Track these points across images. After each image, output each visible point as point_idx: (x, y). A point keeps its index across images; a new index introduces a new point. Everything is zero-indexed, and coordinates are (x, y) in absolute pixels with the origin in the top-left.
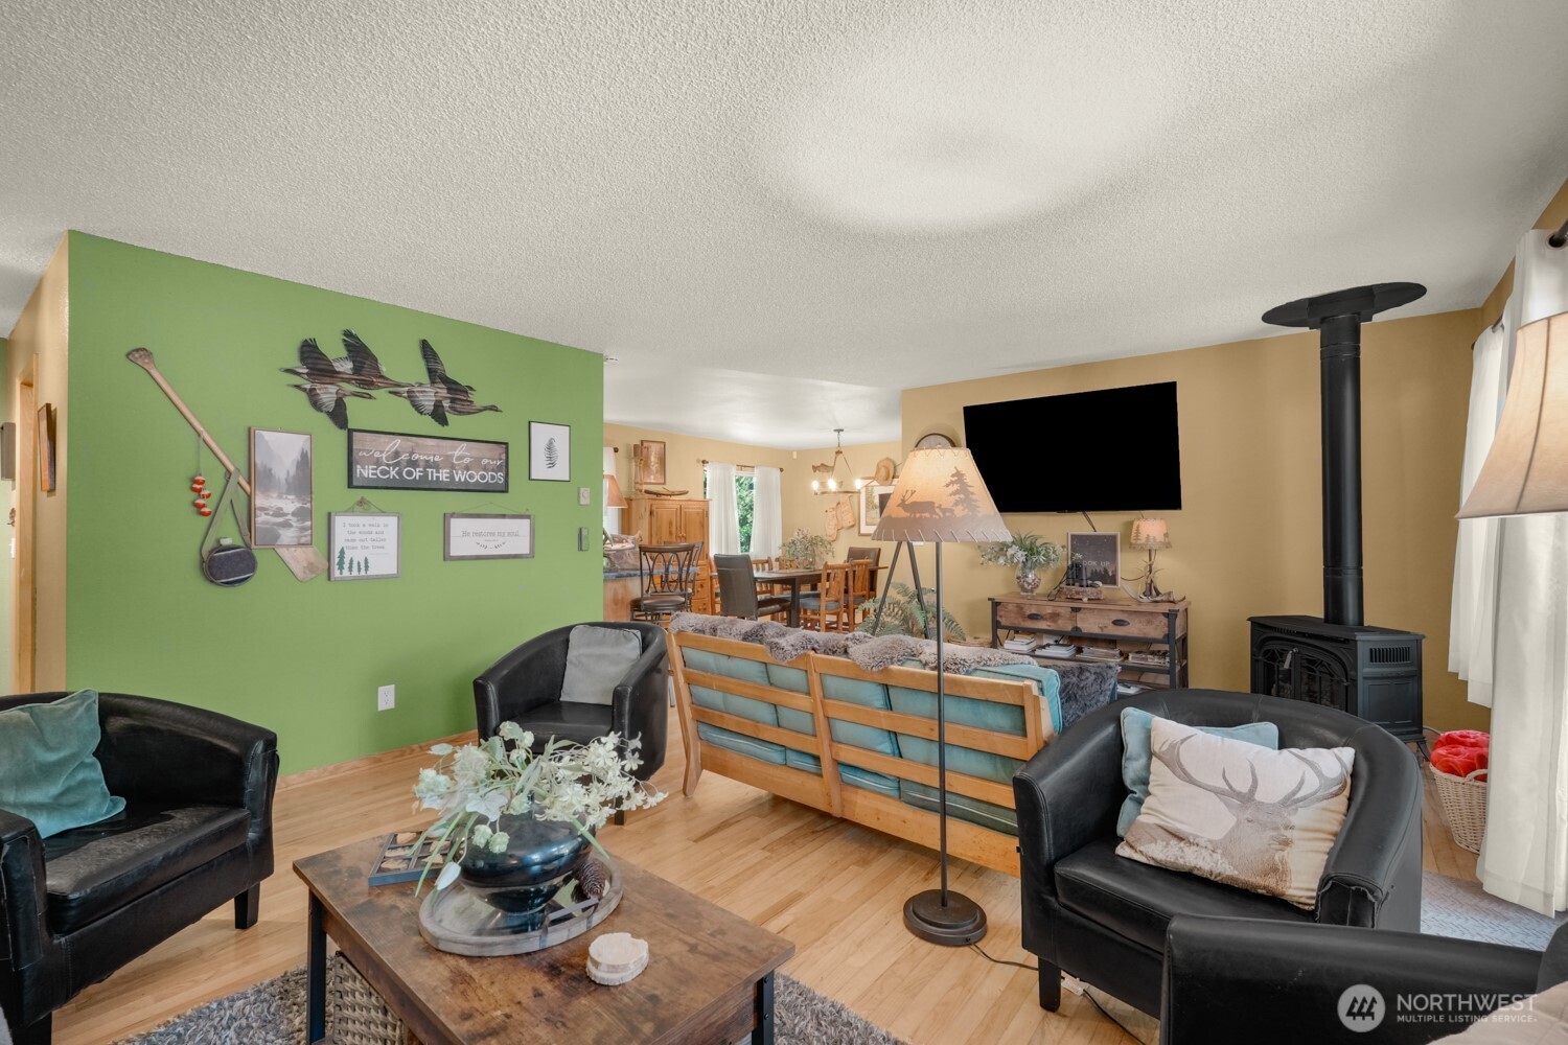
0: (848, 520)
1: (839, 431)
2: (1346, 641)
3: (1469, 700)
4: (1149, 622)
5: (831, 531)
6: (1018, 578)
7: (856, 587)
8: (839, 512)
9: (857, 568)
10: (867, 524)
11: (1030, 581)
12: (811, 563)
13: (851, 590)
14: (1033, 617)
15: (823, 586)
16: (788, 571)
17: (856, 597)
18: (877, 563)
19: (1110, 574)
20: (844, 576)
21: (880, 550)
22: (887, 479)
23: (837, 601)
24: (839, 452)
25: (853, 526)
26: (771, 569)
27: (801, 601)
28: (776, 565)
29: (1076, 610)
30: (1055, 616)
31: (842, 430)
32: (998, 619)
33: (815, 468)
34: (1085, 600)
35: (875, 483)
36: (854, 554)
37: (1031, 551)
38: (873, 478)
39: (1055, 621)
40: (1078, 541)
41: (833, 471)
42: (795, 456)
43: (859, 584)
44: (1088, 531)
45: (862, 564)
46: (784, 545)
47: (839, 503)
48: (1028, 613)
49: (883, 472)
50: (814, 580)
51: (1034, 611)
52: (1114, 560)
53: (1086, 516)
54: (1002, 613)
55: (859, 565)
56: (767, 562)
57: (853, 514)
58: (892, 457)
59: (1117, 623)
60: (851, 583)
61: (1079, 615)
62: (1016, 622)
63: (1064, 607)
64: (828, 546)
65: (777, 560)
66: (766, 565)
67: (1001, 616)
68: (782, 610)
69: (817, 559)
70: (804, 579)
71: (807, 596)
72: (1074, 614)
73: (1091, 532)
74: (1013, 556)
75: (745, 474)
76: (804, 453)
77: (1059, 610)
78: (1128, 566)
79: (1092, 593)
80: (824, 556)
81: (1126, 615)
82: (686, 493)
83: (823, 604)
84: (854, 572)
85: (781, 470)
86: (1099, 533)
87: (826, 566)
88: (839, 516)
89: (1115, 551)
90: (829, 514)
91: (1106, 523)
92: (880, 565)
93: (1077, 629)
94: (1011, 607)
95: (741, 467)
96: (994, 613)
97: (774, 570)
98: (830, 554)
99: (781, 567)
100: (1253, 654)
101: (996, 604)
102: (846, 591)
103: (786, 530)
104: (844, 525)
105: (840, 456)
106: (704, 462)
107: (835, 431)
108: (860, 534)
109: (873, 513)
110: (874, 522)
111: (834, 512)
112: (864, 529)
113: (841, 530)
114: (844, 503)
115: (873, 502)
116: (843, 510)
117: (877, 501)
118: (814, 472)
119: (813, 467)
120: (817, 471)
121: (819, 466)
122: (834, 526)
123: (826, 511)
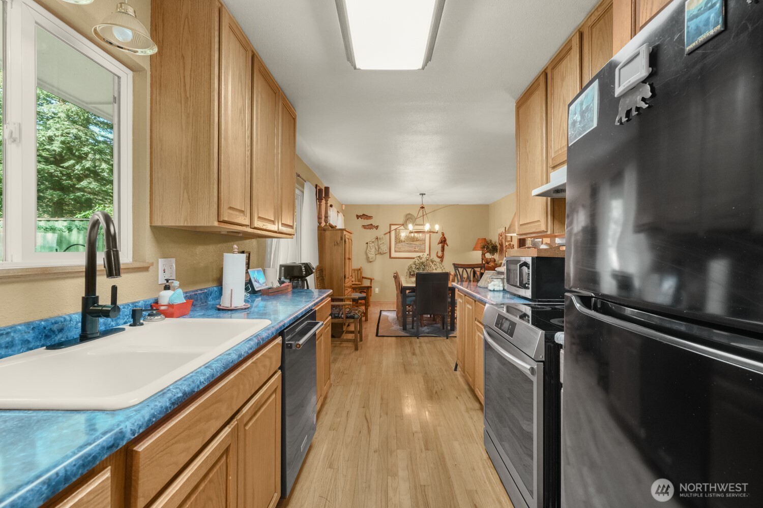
1: (423, 194)
5: (372, 255)
8: (376, 243)
10: (395, 251)
24: (422, 208)
25: (386, 253)
31: (425, 194)
35: (402, 228)
38: (402, 225)
42: (344, 208)
47: (377, 239)
57: (386, 247)
88: (376, 247)
90: (370, 245)
104: (382, 252)
107: (420, 194)
108: (390, 257)
109: (400, 245)
110: (400, 250)
111: (373, 244)
112: (394, 254)
113: (377, 255)
114: (381, 239)
115: (400, 239)
116: (380, 243)
117: (402, 238)
118: (358, 218)
119: (357, 216)
120: (360, 218)
121: (361, 215)
122: (373, 253)
123: (367, 243)
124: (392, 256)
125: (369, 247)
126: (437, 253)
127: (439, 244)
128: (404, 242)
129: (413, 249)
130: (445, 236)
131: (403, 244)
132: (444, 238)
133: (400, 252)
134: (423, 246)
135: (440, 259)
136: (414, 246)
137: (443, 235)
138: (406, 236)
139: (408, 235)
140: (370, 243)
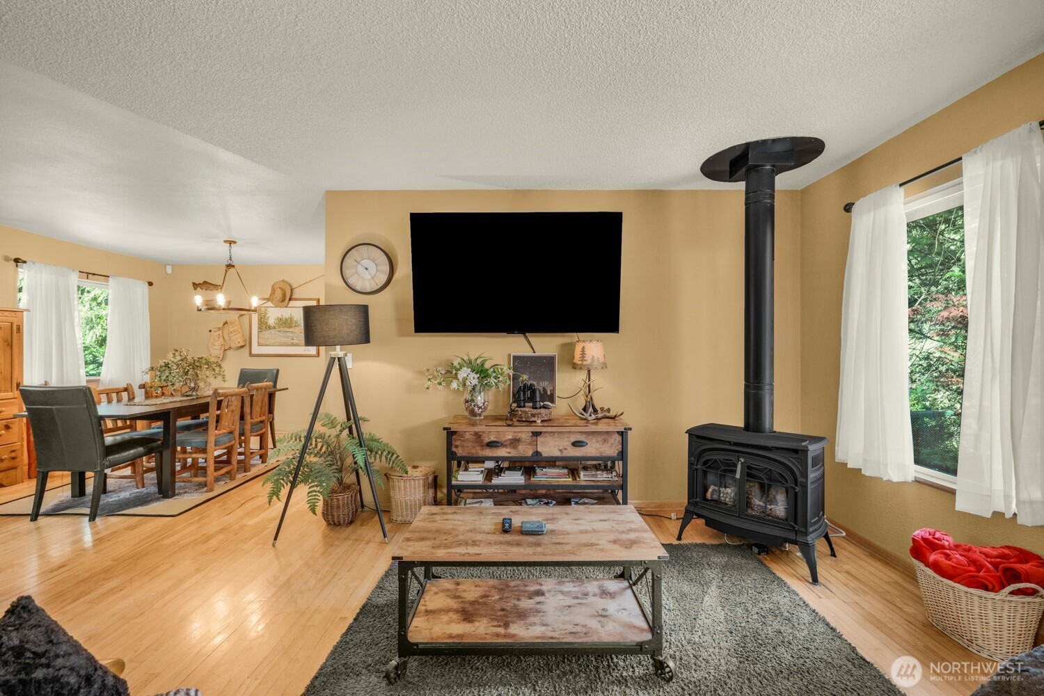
0: (237, 340)
1: (231, 242)
2: (796, 451)
3: (956, 509)
4: (605, 441)
5: (216, 351)
6: (467, 402)
7: (254, 414)
8: (226, 331)
9: (254, 392)
10: (258, 345)
11: (481, 405)
12: (193, 389)
13: (248, 417)
14: (492, 445)
15: (209, 416)
16: (158, 401)
17: (253, 425)
18: (275, 386)
19: (549, 393)
20: (239, 404)
22: (283, 302)
23: (231, 433)
24: (230, 266)
25: (242, 347)
26: (131, 398)
27: (179, 437)
28: (140, 395)
29: (536, 434)
30: (515, 442)
31: (235, 242)
32: (454, 449)
33: (195, 286)
34: (539, 421)
35: (269, 304)
36: (246, 377)
37: (482, 372)
38: (268, 300)
39: (515, 448)
40: (520, 363)
41: (221, 288)
43: (257, 409)
44: (527, 352)
45: (261, 388)
46: (152, 369)
47: (226, 323)
48: (487, 440)
49: (279, 294)
50: (198, 409)
51: (493, 438)
52: (552, 379)
53: (526, 337)
54: (458, 443)
55: (257, 389)
56: (126, 390)
57: (243, 336)
58: (287, 280)
59: (576, 444)
60: (247, 410)
61: (539, 439)
62: (473, 451)
63: (524, 432)
64: (217, 369)
65: (142, 386)
66: (125, 395)
67: (457, 447)
69: (201, 385)
70: (181, 412)
71: (187, 428)
72: (534, 438)
73: (531, 354)
74: (465, 379)
76: (181, 267)
77: (520, 435)
78: (567, 384)
79: (546, 415)
80: (211, 379)
81: (584, 436)
83: (212, 440)
84: (252, 396)
85: (150, 284)
86: (537, 354)
87: (216, 393)
88: (226, 337)
89: (553, 371)
90: (214, 334)
91: (545, 344)
92: (278, 387)
93: (537, 453)
94: (468, 436)
96: (449, 444)
97: (137, 400)
98: (220, 378)
99: (148, 396)
100: (690, 464)
101: (450, 434)
102: (242, 418)
103: (157, 349)
104: (232, 346)
105: (231, 270)
106: (16, 260)
107: (226, 241)
108: (251, 355)
109: (266, 334)
110: (268, 343)
111: (220, 332)
112: (256, 350)
113: (229, 351)
114: (232, 323)
115: (267, 323)
116: (231, 330)
117: (271, 322)
118: (195, 289)
119: (194, 284)
120: (199, 288)
121: (202, 282)
122: (220, 347)
123: (210, 331)
124: (253, 353)
125: (212, 338)
128: (274, 328)
129: (289, 341)
131: (272, 331)
133: (267, 345)
136: (291, 335)
138: (278, 318)
139: (280, 317)
140: (215, 330)
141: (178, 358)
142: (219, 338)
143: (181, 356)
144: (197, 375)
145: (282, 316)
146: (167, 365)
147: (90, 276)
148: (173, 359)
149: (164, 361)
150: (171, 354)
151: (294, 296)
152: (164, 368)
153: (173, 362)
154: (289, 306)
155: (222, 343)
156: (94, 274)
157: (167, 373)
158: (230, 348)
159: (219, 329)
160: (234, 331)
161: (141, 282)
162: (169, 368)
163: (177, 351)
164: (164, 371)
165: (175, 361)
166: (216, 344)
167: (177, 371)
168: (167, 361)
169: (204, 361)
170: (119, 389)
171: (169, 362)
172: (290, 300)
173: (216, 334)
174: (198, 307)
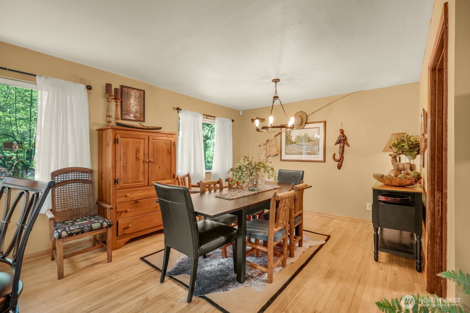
0: (274, 151)
1: (276, 80)
8: (268, 146)
10: (286, 154)
12: (255, 185)
13: (293, 213)
17: (295, 218)
21: (303, 172)
22: (301, 124)
23: (284, 228)
24: (276, 97)
25: (277, 155)
31: (279, 80)
33: (253, 121)
41: (271, 113)
42: (241, 114)
43: (298, 205)
46: (232, 170)
47: (268, 141)
49: (299, 119)
55: (299, 189)
56: (218, 182)
57: (277, 148)
58: (303, 110)
64: (271, 172)
65: (227, 180)
68: (227, 242)
75: (208, 121)
82: (160, 128)
83: (272, 237)
85: (233, 121)
95: (207, 116)
104: (271, 154)
105: (276, 101)
106: (178, 109)
107: (274, 80)
108: (281, 160)
109: (290, 147)
110: (291, 153)
111: (265, 146)
112: (284, 157)
113: (269, 157)
114: (271, 141)
115: (290, 140)
116: (270, 145)
117: (293, 139)
122: (264, 155)
123: (260, 146)
124: (283, 159)
125: (261, 150)
126: (334, 155)
127: (336, 144)
128: (295, 143)
130: (345, 133)
131: (294, 145)
132: (344, 136)
134: (316, 147)
135: (337, 163)
137: (342, 132)
138: (297, 136)
139: (299, 135)
140: (262, 145)
141: (247, 163)
142: (264, 149)
143: (248, 161)
144: (257, 175)
145: (300, 135)
146: (240, 168)
147: (208, 117)
148: (244, 164)
149: (238, 164)
150: (242, 159)
151: (309, 121)
152: (238, 170)
153: (244, 165)
154: (305, 128)
155: (266, 153)
156: (209, 116)
157: (240, 173)
158: (270, 156)
159: (264, 144)
160: (272, 145)
161: (229, 120)
162: (241, 169)
163: (246, 157)
164: (239, 171)
165: (245, 165)
166: (263, 153)
167: (246, 172)
168: (240, 165)
169: (262, 165)
170: (215, 182)
171: (242, 165)
172: (305, 124)
173: (262, 147)
174: (257, 127)
